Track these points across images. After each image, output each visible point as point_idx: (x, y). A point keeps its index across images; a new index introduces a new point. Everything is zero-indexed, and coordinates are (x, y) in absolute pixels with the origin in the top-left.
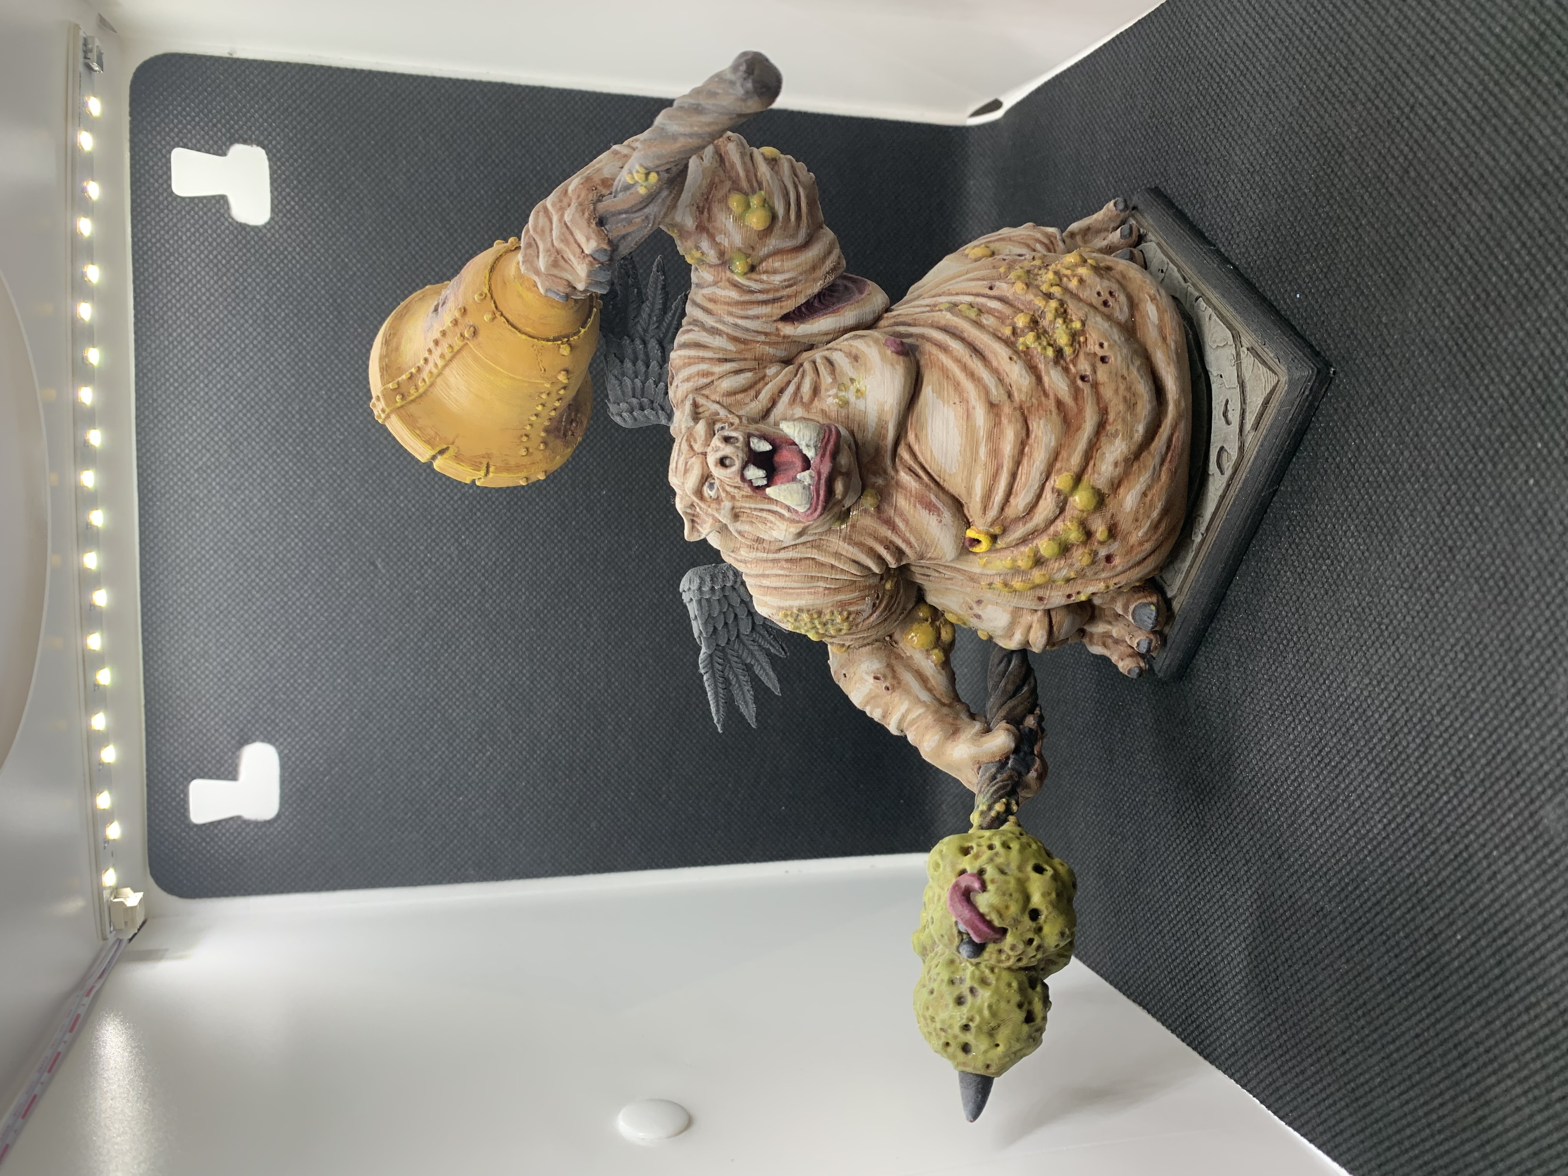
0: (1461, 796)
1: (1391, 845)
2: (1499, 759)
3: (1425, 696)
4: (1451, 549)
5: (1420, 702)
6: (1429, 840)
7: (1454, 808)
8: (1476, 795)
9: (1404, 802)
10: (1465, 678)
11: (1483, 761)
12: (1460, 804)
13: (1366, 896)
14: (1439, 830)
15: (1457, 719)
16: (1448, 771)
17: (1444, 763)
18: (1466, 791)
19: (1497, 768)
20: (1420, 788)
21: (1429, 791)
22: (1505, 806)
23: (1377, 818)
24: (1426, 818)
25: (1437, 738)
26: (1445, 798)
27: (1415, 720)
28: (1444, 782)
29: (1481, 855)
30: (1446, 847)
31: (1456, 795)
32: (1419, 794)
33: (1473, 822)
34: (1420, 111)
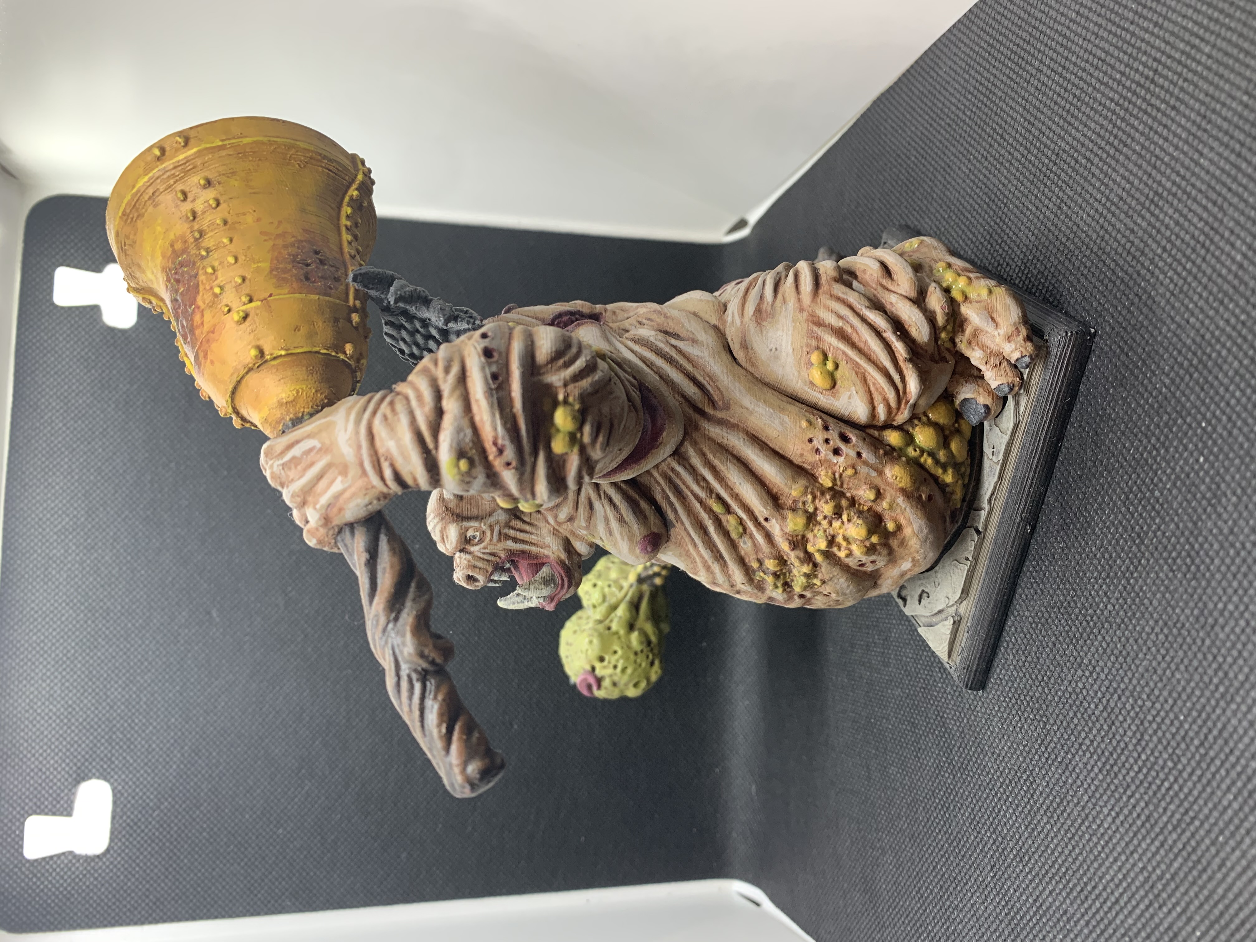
0: (1181, 781)
1: (1122, 838)
2: (1210, 738)
3: (1134, 682)
4: (1139, 535)
5: (1131, 687)
6: (1157, 830)
7: (1176, 794)
8: (1195, 778)
9: (1129, 793)
10: (1168, 658)
11: (1196, 742)
12: (1181, 789)
13: (1105, 895)
14: (1165, 819)
15: (1166, 701)
16: (1165, 756)
17: (1160, 747)
18: (1185, 775)
19: (1211, 748)
20: (1141, 776)
21: (1150, 779)
22: (1224, 787)
23: (1106, 811)
24: (1151, 807)
25: (1150, 723)
26: (1166, 784)
27: (1128, 707)
28: (1163, 768)
29: (1207, 841)
30: (1174, 836)
31: (1176, 780)
32: (1142, 782)
33: (1196, 807)
34: (1065, 156)
